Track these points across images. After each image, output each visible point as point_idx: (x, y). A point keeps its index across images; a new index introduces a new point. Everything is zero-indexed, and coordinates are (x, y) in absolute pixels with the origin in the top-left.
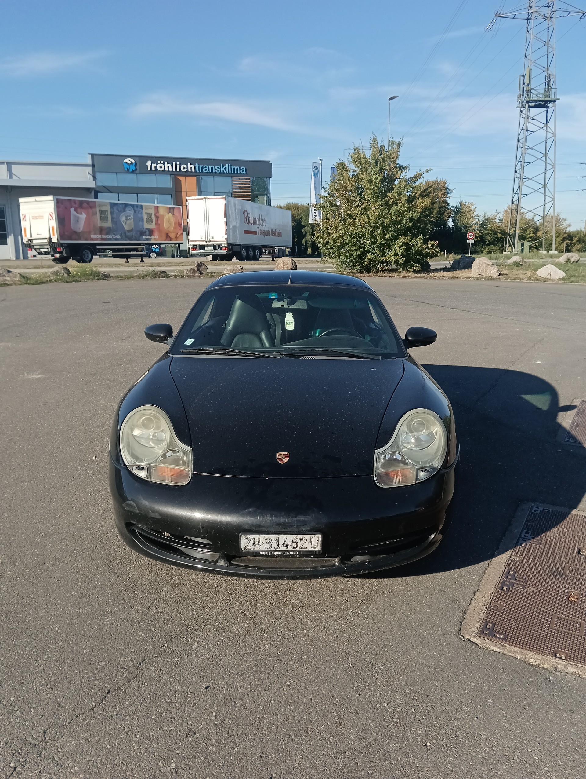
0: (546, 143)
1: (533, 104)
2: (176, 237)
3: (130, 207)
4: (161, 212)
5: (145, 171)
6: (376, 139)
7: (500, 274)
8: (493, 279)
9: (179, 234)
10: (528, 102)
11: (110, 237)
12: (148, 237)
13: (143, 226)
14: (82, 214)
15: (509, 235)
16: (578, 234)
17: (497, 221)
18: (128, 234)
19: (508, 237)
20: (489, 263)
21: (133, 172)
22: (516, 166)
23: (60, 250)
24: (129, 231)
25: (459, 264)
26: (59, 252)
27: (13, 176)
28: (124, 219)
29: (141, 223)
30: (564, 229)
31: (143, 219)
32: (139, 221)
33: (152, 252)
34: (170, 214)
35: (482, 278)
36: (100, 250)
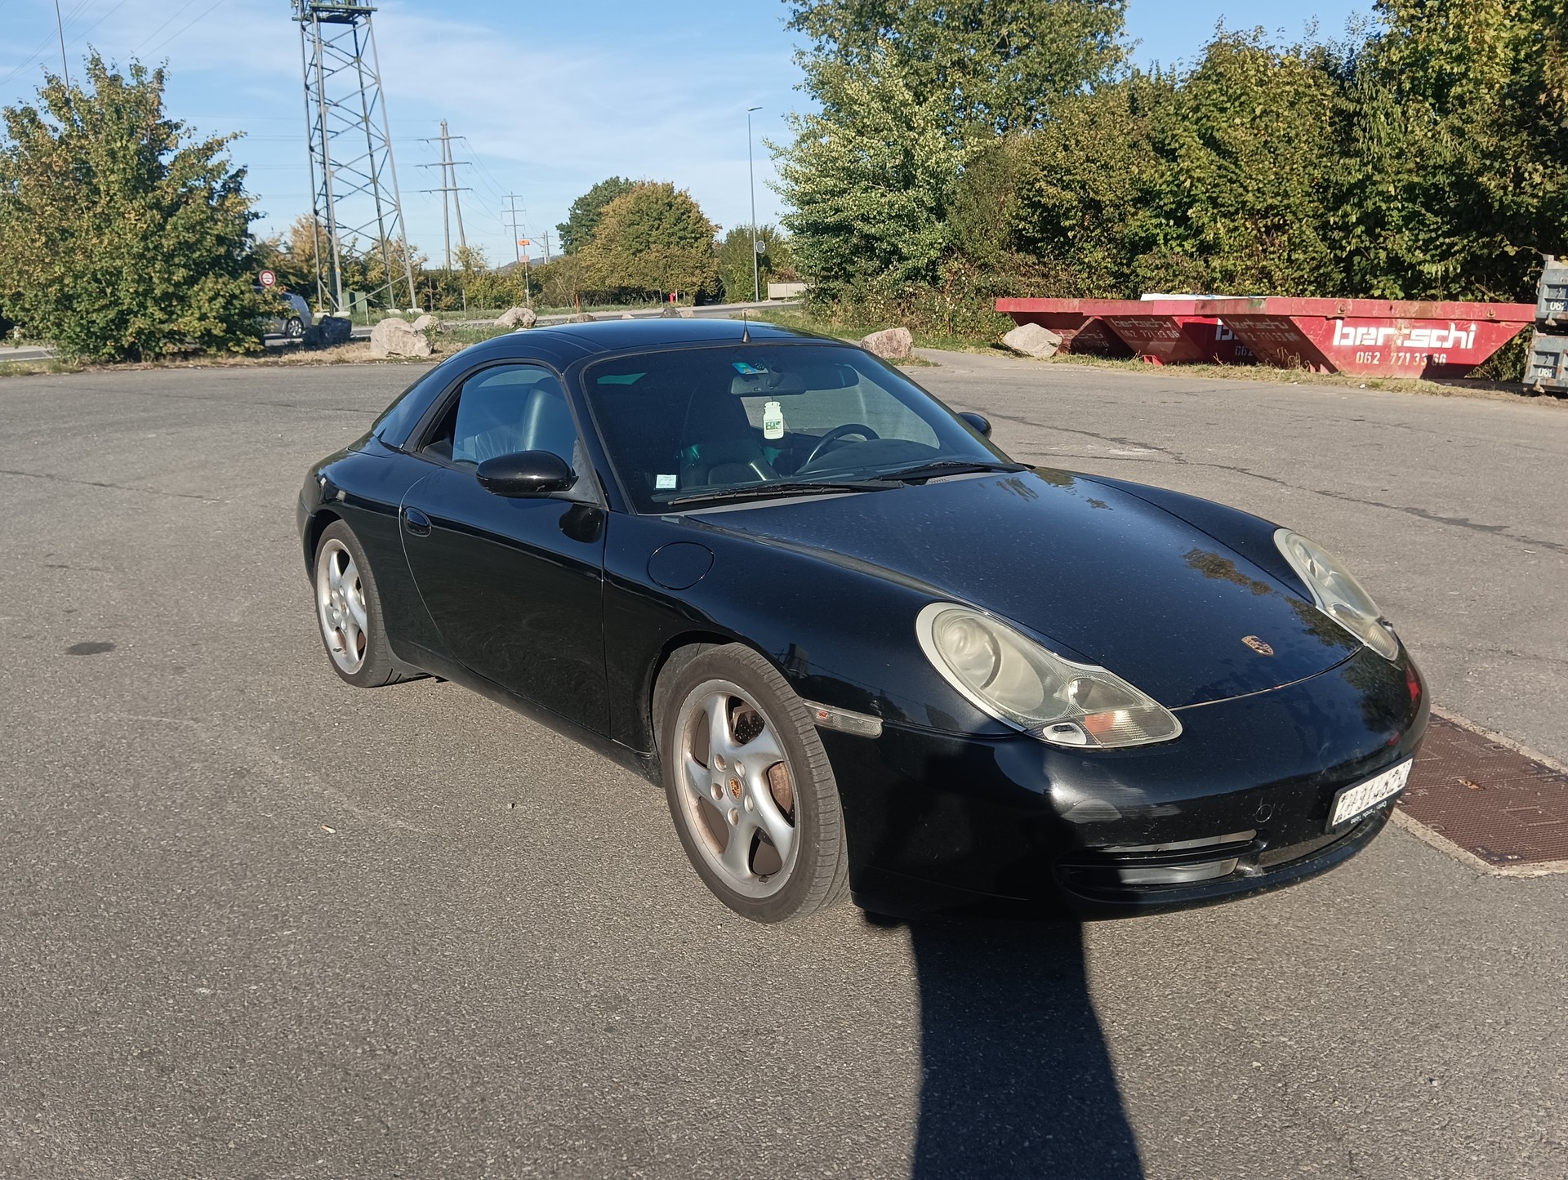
0: (363, 95)
1: (324, 15)
6: (99, 60)
7: (433, 351)
8: (425, 361)
10: (315, 9)
15: (321, 279)
16: (441, 275)
17: (282, 249)
19: (319, 282)
20: (408, 330)
22: (311, 139)
25: (322, 334)
30: (416, 265)
35: (401, 360)
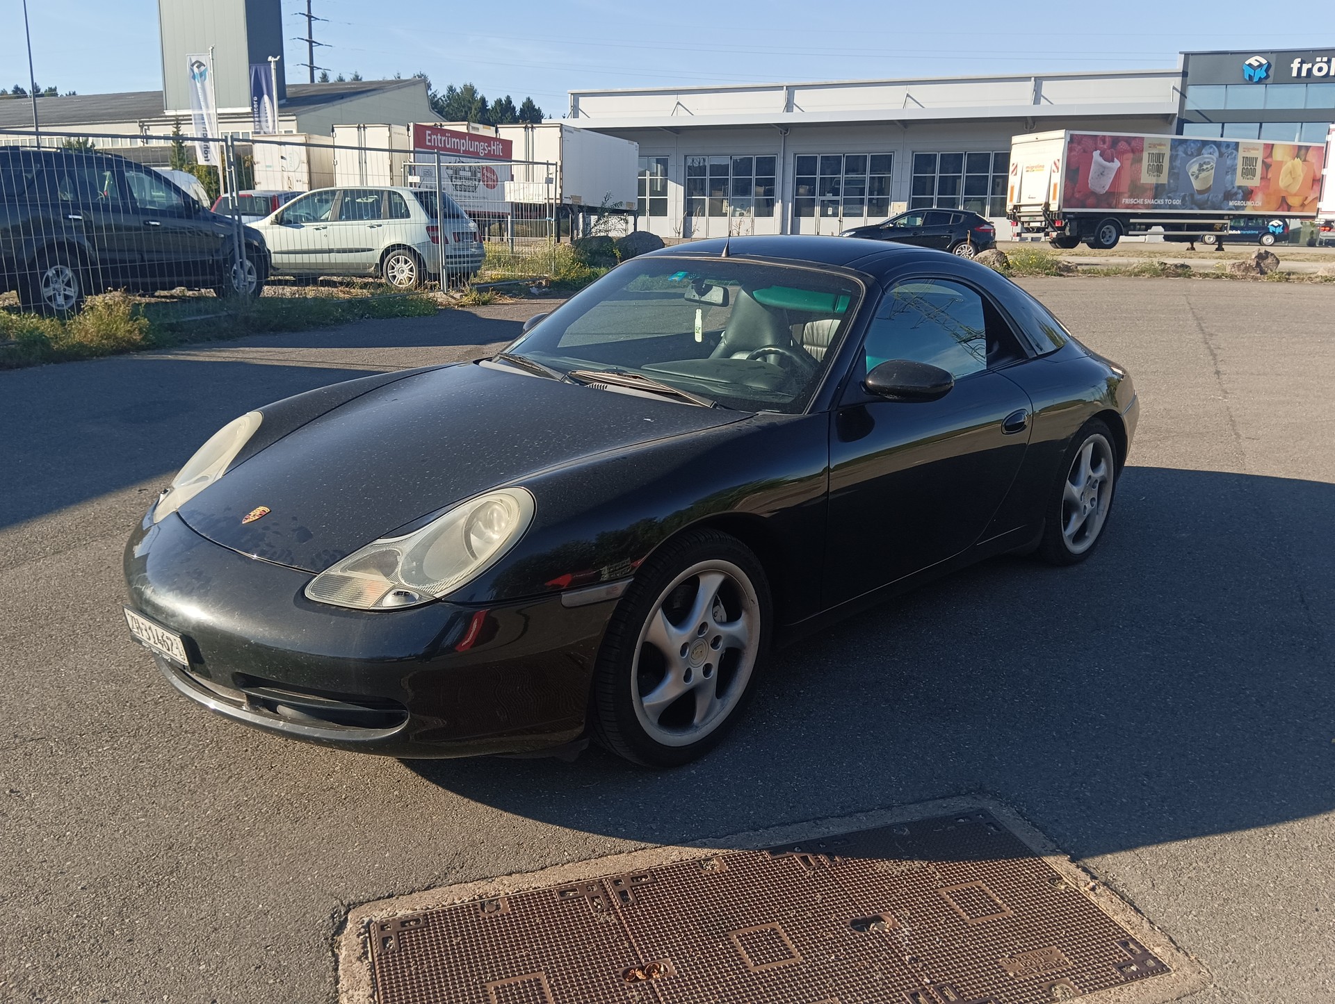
2: (1303, 205)
3: (1211, 147)
4: (1278, 155)
5: (1285, 79)
9: (1310, 199)
11: (1161, 202)
12: (1239, 203)
13: (1232, 182)
14: (1113, 161)
18: (1198, 197)
21: (1260, 81)
23: (1060, 225)
24: (1200, 192)
26: (1059, 229)
27: (1042, 100)
28: (1195, 168)
29: (1229, 177)
31: (1235, 170)
32: (1227, 172)
33: (1268, 233)
34: (1297, 160)
36: (1134, 227)
